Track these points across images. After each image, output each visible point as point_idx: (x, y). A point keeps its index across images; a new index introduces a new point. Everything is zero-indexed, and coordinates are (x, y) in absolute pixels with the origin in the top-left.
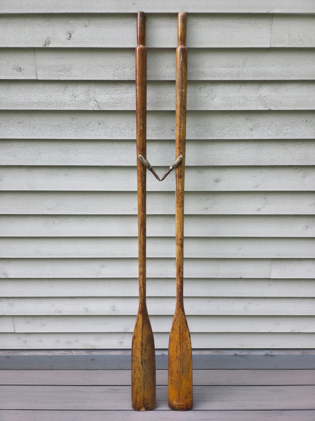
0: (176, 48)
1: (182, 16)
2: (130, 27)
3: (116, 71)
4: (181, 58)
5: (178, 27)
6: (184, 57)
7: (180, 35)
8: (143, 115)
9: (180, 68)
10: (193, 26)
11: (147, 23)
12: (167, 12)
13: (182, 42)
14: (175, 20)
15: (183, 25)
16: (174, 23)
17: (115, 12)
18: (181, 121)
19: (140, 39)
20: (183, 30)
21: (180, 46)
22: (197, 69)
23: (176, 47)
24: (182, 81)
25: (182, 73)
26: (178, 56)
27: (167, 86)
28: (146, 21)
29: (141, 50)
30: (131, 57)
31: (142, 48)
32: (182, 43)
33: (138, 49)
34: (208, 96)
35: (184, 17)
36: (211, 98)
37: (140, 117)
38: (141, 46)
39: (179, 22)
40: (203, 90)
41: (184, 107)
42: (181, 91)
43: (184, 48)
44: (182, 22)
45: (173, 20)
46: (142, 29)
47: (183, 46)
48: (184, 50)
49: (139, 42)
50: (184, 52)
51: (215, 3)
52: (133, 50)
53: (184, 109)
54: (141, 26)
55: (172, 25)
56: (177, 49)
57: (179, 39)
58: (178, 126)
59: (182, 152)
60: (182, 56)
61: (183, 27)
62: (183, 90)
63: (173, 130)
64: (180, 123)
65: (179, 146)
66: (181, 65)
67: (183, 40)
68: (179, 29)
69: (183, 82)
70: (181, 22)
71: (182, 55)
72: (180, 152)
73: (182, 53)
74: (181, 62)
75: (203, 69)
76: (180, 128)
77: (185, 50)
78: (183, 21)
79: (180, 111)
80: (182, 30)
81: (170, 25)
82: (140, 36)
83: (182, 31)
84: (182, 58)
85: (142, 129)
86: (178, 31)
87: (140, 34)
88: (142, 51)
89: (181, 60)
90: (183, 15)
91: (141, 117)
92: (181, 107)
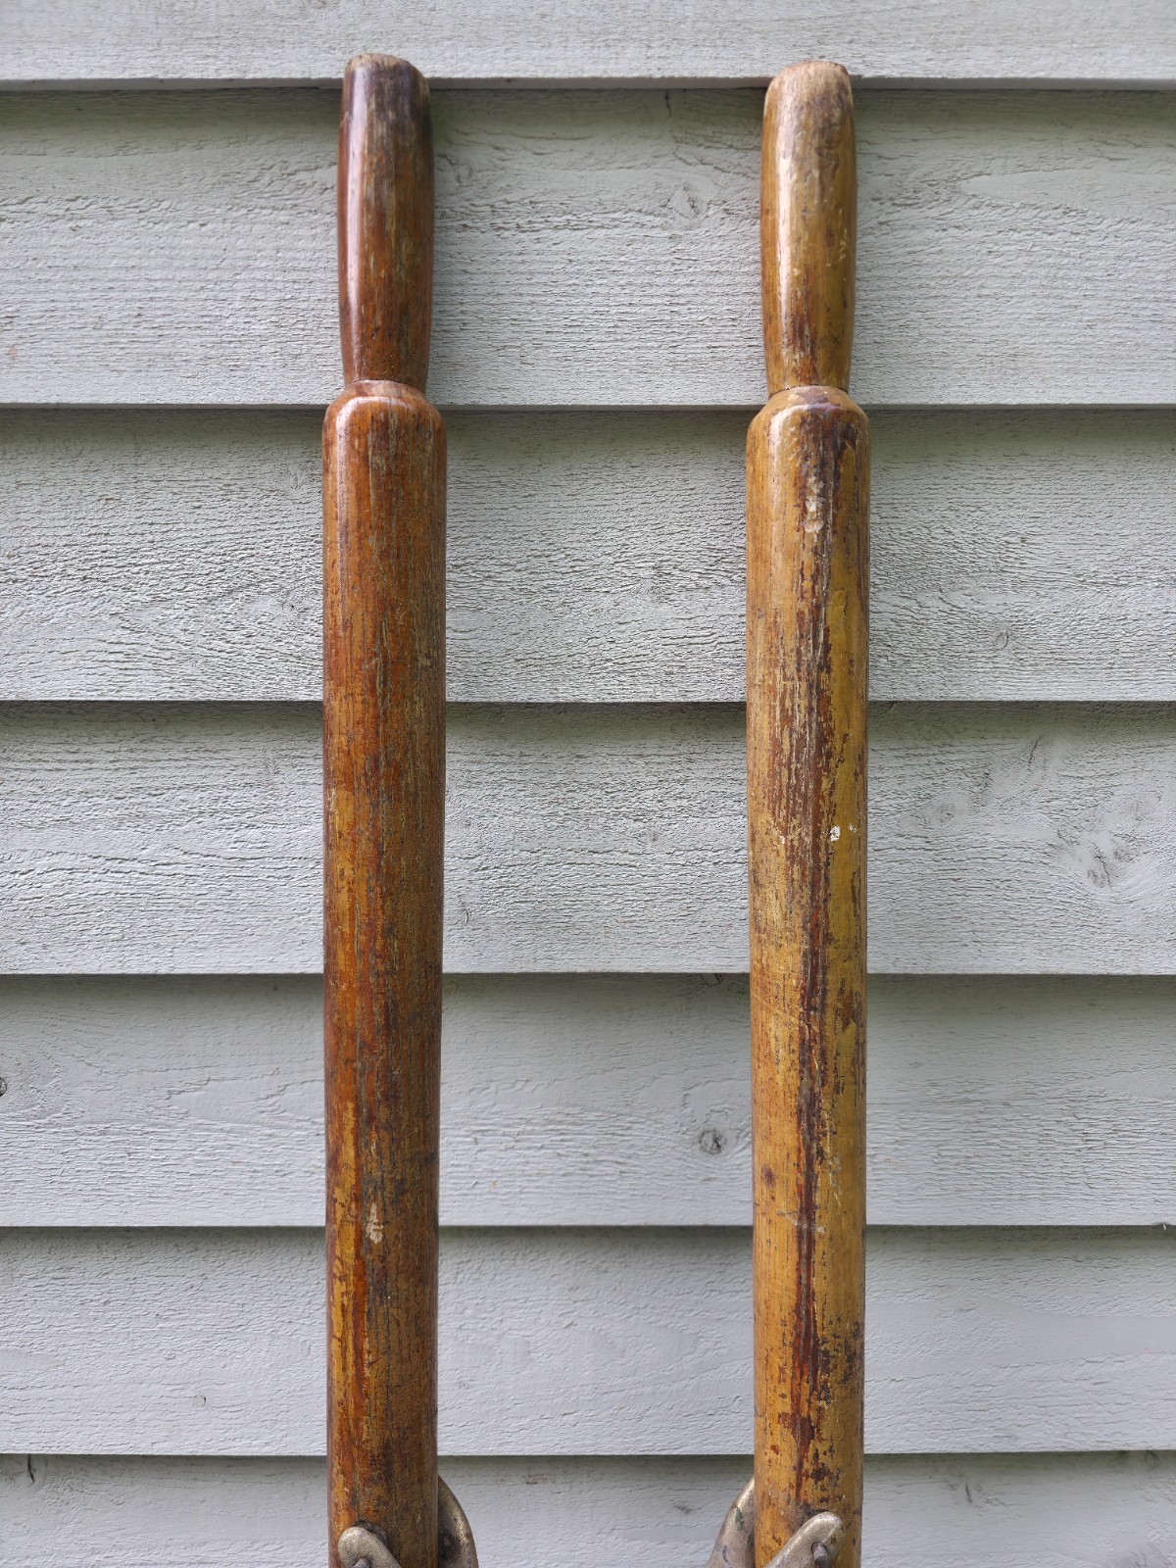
0: (748, 413)
1: (812, 96)
2: (283, 217)
3: (149, 617)
4: (812, 507)
5: (765, 212)
6: (837, 506)
7: (795, 281)
8: (391, 1097)
9: (800, 615)
11: (446, 177)
13: (820, 353)
14: (735, 157)
15: (823, 189)
16: (723, 178)
17: (126, 76)
18: (820, 1152)
19: (363, 321)
20: (830, 236)
21: (793, 396)
22: (957, 598)
23: (753, 401)
24: (822, 740)
25: (825, 666)
26: (777, 490)
28: (440, 163)
29: (375, 428)
30: (298, 494)
31: (384, 409)
32: (820, 365)
33: (342, 420)
34: (1057, 842)
35: (830, 108)
36: (1088, 861)
37: (357, 1111)
38: (381, 393)
39: (785, 168)
40: (1006, 784)
41: (848, 1006)
42: (816, 847)
43: (837, 414)
44: (814, 158)
45: (711, 154)
46: (391, 227)
47: (825, 390)
48: (840, 426)
49: (362, 353)
50: (839, 455)
52: (304, 423)
53: (846, 1024)
54: (378, 197)
55: (707, 192)
56: (762, 415)
57: (784, 323)
58: (778, 1189)
59: (830, 1465)
60: (823, 494)
61: (822, 209)
62: (836, 830)
63: (716, 1140)
64: (810, 1164)
65: (796, 1400)
66: (807, 584)
67: (822, 331)
68: (784, 231)
69: (829, 755)
70: (799, 160)
71: (821, 477)
72: (807, 1466)
73: (823, 464)
74: (807, 557)
75: (1013, 600)
76: (811, 1220)
77: (849, 435)
78: (829, 144)
79: (805, 1046)
80: (812, 239)
81: (679, 200)
82: (365, 297)
83: (810, 251)
84: (824, 510)
85: (375, 1237)
86: (768, 242)
87: (365, 271)
88: (385, 438)
89: (814, 528)
90: (827, 93)
91: (371, 1118)
92: (810, 1008)
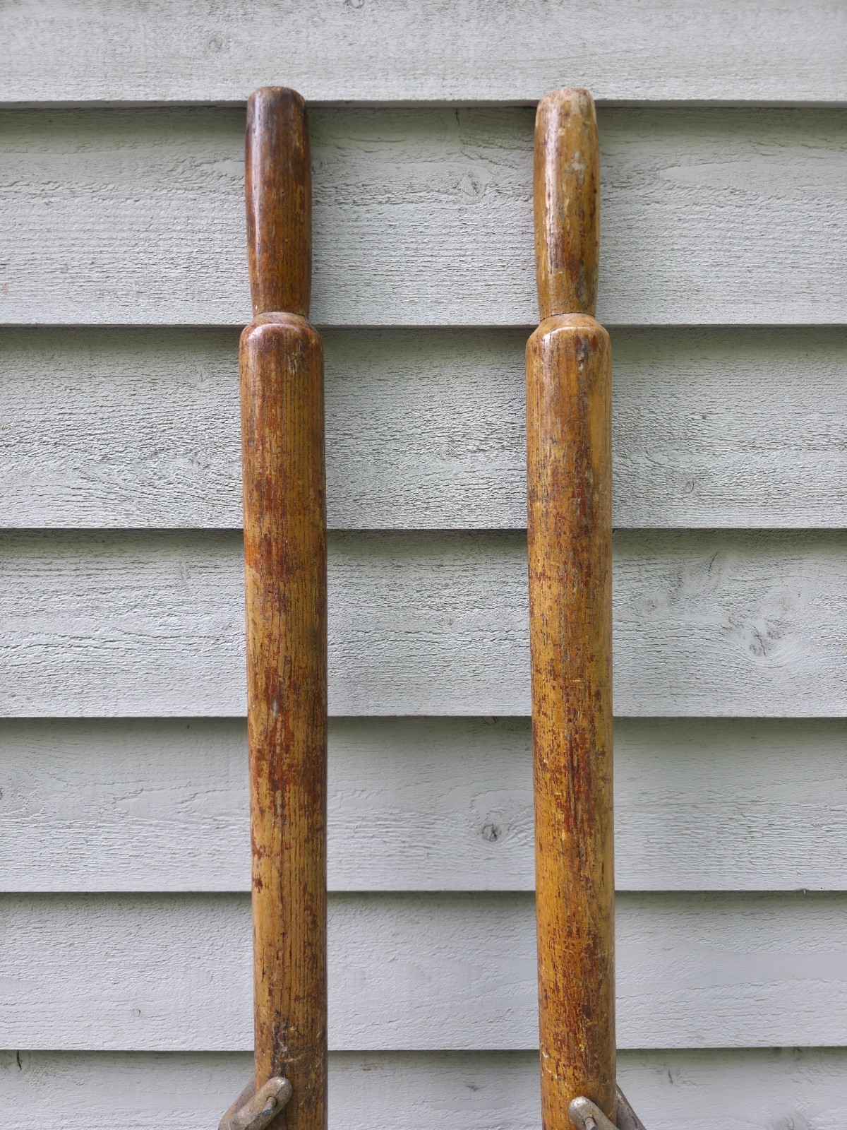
0: (528, 330)
2: (192, 195)
3: (100, 471)
10: (624, 192)
12: (450, 98)
13: (573, 288)
17: (83, 98)
22: (659, 457)
27: (447, 560)
30: (203, 386)
33: (253, 336)
34: (728, 625)
36: (750, 639)
38: (281, 320)
40: (693, 585)
45: (486, 152)
51: (783, 40)
52: (226, 337)
55: (484, 178)
56: (536, 332)
63: (493, 832)
75: (697, 458)
81: (465, 184)
